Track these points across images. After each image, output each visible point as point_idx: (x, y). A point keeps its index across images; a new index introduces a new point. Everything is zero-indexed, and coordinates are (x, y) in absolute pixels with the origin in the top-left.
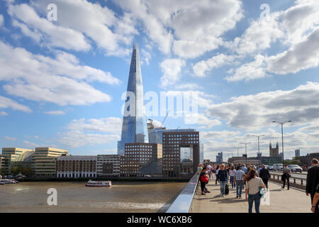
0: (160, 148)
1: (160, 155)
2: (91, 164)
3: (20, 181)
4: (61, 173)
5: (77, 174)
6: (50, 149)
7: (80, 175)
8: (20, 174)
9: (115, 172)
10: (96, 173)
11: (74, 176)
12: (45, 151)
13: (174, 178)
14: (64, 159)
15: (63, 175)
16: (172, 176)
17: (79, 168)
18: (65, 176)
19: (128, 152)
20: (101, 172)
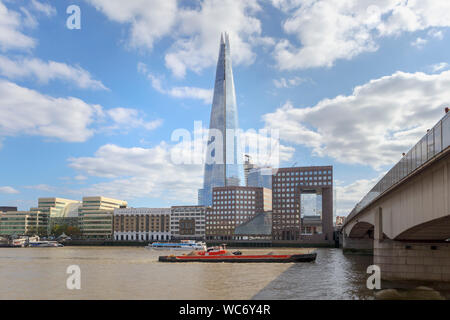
0: (268, 194)
1: (268, 205)
2: (163, 220)
3: (65, 244)
4: (119, 234)
5: (142, 235)
6: (103, 199)
7: (147, 237)
8: (64, 235)
9: (198, 232)
10: (169, 234)
11: (137, 237)
12: (97, 201)
13: (291, 242)
14: (124, 212)
15: (122, 237)
16: (288, 239)
17: (145, 225)
18: (125, 238)
19: (217, 200)
20: (177, 233)
